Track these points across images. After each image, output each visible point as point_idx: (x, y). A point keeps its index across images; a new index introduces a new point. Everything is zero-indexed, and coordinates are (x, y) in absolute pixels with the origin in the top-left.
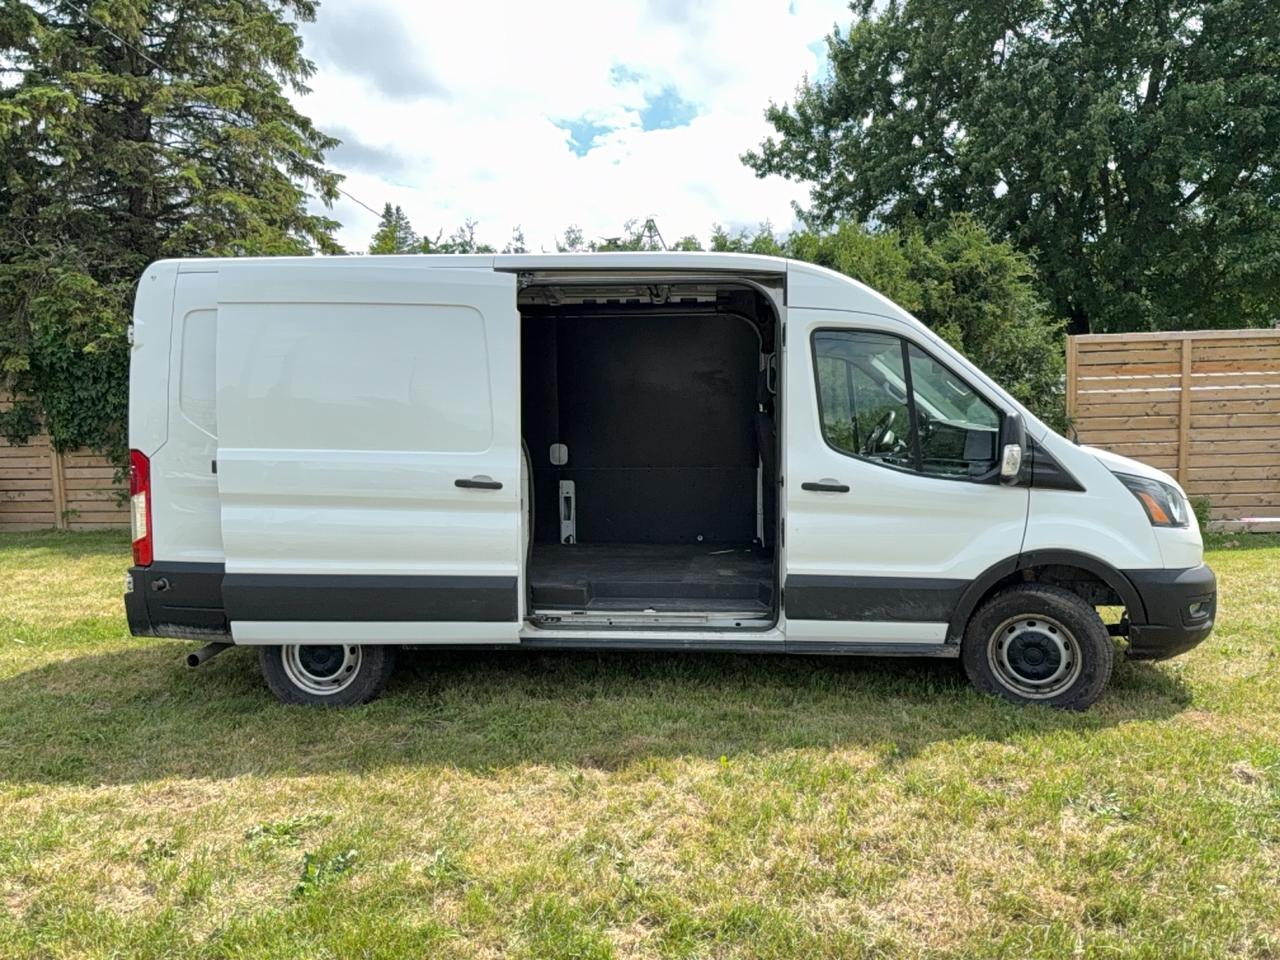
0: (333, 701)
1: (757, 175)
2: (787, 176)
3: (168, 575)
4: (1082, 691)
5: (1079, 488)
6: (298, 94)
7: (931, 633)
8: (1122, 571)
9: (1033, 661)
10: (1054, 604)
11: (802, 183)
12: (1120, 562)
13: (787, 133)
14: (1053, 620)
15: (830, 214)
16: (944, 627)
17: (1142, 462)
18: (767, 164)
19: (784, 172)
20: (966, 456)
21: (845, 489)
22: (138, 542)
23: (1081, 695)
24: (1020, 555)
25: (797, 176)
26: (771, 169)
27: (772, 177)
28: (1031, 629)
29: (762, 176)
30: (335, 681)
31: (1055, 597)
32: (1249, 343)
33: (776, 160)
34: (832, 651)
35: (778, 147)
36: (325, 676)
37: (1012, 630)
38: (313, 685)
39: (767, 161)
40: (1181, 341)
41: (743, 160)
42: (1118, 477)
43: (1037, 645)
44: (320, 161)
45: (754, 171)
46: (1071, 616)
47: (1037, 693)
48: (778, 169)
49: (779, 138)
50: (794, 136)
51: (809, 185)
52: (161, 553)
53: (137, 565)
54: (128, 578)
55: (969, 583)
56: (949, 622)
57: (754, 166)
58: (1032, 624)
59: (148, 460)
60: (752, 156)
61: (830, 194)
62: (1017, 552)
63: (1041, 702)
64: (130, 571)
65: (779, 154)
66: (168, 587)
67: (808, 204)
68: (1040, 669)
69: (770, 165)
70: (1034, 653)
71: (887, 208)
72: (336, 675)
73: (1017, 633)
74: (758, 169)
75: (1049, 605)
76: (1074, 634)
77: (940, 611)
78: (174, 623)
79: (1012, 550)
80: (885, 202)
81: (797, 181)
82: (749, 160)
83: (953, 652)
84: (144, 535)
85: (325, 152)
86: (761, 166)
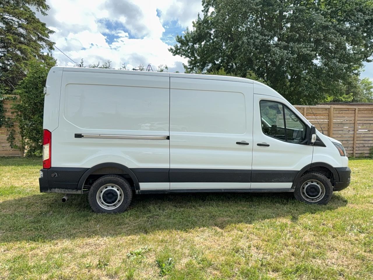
0: (115, 212)
1: (173, 55)
2: (181, 56)
3: (56, 172)
4: (325, 200)
5: (324, 146)
6: (43, 15)
7: (288, 185)
8: (335, 168)
9: (313, 192)
10: (319, 177)
11: (186, 59)
12: (334, 166)
13: (181, 44)
14: (318, 181)
15: (193, 68)
16: (291, 184)
17: (335, 139)
18: (176, 52)
19: (180, 55)
20: (293, 137)
21: (268, 146)
22: (45, 161)
23: (325, 201)
24: (311, 164)
25: (185, 56)
26: (177, 53)
27: (177, 56)
28: (312, 184)
29: (175, 55)
30: (114, 205)
31: (319, 175)
32: (319, 109)
33: (178, 51)
34: (263, 191)
35: (179, 47)
36: (111, 203)
37: (307, 184)
38: (107, 207)
39: (176, 51)
40: (304, 108)
41: (169, 50)
42: (333, 143)
43: (314, 188)
44: (48, 38)
45: (172, 54)
46: (324, 180)
47: (313, 201)
48: (178, 54)
49: (179, 45)
50: (183, 45)
51: (188, 59)
52: (54, 164)
53: (44, 168)
54: (42, 173)
55: (298, 171)
56: (293, 182)
57: (172, 52)
58: (312, 182)
59: (51, 133)
60: (171, 49)
61: (193, 62)
62: (311, 163)
63: (315, 203)
64: (41, 170)
65: (179, 49)
66: (57, 176)
67: (187, 64)
68: (314, 194)
69: (177, 52)
70: (313, 190)
71: (209, 67)
72: (115, 203)
73: (308, 185)
74: (173, 53)
75: (318, 177)
76: (324, 185)
77: (291, 179)
78: (58, 188)
79: (309, 162)
80: (208, 66)
81: (185, 58)
82: (171, 50)
83: (293, 191)
84: (48, 158)
85: (49, 35)
86: (174, 52)
